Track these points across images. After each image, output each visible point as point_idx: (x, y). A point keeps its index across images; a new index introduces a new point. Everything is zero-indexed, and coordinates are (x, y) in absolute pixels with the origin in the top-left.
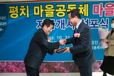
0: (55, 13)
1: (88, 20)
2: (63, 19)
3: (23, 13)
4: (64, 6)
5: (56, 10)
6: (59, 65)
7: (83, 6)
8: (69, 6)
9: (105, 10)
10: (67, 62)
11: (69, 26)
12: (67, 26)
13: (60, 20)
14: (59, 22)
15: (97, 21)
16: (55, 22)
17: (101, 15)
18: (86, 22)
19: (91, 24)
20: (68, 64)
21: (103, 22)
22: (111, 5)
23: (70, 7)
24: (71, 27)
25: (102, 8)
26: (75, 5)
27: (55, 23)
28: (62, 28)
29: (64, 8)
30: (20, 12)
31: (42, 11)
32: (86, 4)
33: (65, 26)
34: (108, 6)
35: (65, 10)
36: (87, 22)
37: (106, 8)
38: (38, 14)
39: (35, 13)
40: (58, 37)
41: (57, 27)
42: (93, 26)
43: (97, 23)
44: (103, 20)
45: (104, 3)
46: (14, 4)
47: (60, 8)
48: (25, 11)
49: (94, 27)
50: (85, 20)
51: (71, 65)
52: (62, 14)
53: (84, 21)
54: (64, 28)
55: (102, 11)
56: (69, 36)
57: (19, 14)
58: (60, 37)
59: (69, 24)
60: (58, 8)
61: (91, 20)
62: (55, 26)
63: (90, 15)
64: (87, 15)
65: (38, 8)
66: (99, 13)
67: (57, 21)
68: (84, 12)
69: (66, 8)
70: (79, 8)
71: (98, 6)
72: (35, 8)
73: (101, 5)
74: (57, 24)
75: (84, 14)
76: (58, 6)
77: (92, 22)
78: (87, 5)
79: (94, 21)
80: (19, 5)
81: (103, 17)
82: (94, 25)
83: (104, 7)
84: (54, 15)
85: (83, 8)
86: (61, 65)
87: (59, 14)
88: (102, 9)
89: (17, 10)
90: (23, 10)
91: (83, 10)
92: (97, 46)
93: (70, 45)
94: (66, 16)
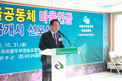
0: (3, 16)
1: (35, 26)
2: (11, 24)
4: (12, 9)
5: (5, 13)
6: (7, 79)
7: (31, 12)
8: (18, 9)
9: (49, 18)
10: (15, 74)
11: (18, 32)
12: (16, 32)
13: (9, 25)
14: (8, 26)
15: (43, 28)
16: (3, 26)
17: (46, 22)
18: (33, 28)
19: (38, 31)
20: (16, 76)
22: (53, 14)
23: (19, 11)
24: (20, 33)
25: (47, 15)
26: (23, 10)
27: (3, 28)
28: (10, 34)
29: (12, 11)
32: (33, 10)
33: (14, 32)
34: (52, 13)
35: (14, 14)
36: (35, 28)
37: (50, 15)
40: (6, 44)
41: (5, 32)
42: (39, 32)
43: (43, 30)
44: (48, 27)
45: (49, 10)
47: (8, 11)
49: (41, 33)
50: (33, 26)
51: (19, 77)
52: (11, 18)
53: (32, 28)
54: (12, 35)
55: (47, 18)
56: (17, 44)
58: (9, 44)
59: (18, 30)
60: (6, 11)
61: (38, 27)
62: (3, 31)
64: (35, 22)
66: (45, 20)
67: (5, 26)
68: (31, 18)
69: (15, 12)
70: (28, 13)
71: (43, 13)
73: (46, 12)
74: (5, 29)
75: (32, 20)
76: (6, 8)
77: (39, 29)
78: (35, 10)
79: (40, 28)
81: (48, 24)
82: (41, 31)
83: (48, 14)
84: (2, 18)
85: (31, 14)
86: (9, 78)
87: (8, 18)
91: (30, 15)
93: (19, 53)
94: (15, 21)
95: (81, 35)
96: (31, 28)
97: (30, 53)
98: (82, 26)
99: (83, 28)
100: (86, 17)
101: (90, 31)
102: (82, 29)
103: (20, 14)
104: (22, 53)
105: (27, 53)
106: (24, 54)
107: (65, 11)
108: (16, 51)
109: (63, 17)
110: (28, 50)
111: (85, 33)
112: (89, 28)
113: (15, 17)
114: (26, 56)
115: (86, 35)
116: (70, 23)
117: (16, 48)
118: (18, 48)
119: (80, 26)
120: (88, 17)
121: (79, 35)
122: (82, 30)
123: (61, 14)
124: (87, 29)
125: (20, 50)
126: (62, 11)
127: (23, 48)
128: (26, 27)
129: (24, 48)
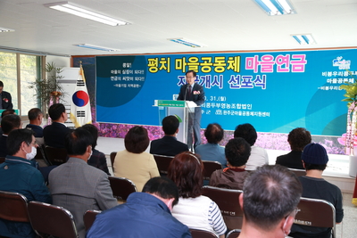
0: (200, 67)
1: (239, 76)
2: (208, 76)
3: (163, 66)
4: (210, 59)
5: (201, 64)
7: (234, 60)
8: (216, 58)
9: (261, 65)
11: (216, 84)
12: (213, 84)
13: (206, 77)
14: (204, 78)
15: (251, 79)
17: (256, 71)
18: (236, 79)
19: (243, 83)
21: (258, 79)
22: (269, 58)
23: (218, 60)
24: (218, 86)
25: (258, 61)
26: (223, 58)
28: (207, 86)
29: (210, 61)
30: (160, 65)
31: (185, 64)
32: (237, 57)
33: (211, 84)
34: (266, 58)
35: (211, 64)
36: (238, 79)
37: (263, 61)
38: (180, 68)
39: (177, 68)
42: (245, 84)
43: (250, 81)
44: (258, 77)
45: (260, 55)
46: (154, 56)
47: (206, 62)
48: (166, 65)
49: (247, 86)
50: (236, 76)
52: (208, 69)
54: (209, 87)
55: (258, 65)
56: (215, 97)
57: (158, 68)
59: (216, 82)
60: (203, 61)
61: (243, 77)
63: (242, 71)
64: (238, 71)
65: (180, 60)
66: (254, 68)
68: (234, 67)
69: (213, 62)
70: (229, 62)
71: (252, 59)
72: (177, 61)
73: (256, 57)
74: (201, 81)
75: (234, 69)
76: (203, 59)
77: (245, 80)
78: (239, 58)
80: (159, 57)
81: (259, 73)
82: (247, 83)
83: (260, 60)
84: (198, 70)
85: (233, 62)
87: (205, 69)
88: (257, 63)
89: (156, 64)
90: (163, 63)
91: (232, 64)
92: (250, 111)
93: (216, 108)
94: (213, 72)
95: (327, 88)
96: (233, 79)
97: (231, 110)
98: (330, 74)
99: (333, 77)
100: (339, 58)
101: (352, 81)
102: (329, 78)
103: (220, 63)
104: (220, 108)
105: (226, 109)
106: (223, 110)
107: (291, 53)
108: (213, 105)
109: (287, 62)
110: (228, 106)
111: (337, 84)
112: (349, 77)
113: (213, 67)
114: (225, 112)
115: (336, 88)
116: (302, 70)
117: (213, 101)
118: (216, 102)
119: (324, 74)
120: (346, 58)
121: (322, 88)
122: (329, 81)
123: (283, 58)
124: (343, 77)
125: (218, 105)
126: (284, 54)
127: (221, 102)
128: (226, 79)
129: (223, 102)
